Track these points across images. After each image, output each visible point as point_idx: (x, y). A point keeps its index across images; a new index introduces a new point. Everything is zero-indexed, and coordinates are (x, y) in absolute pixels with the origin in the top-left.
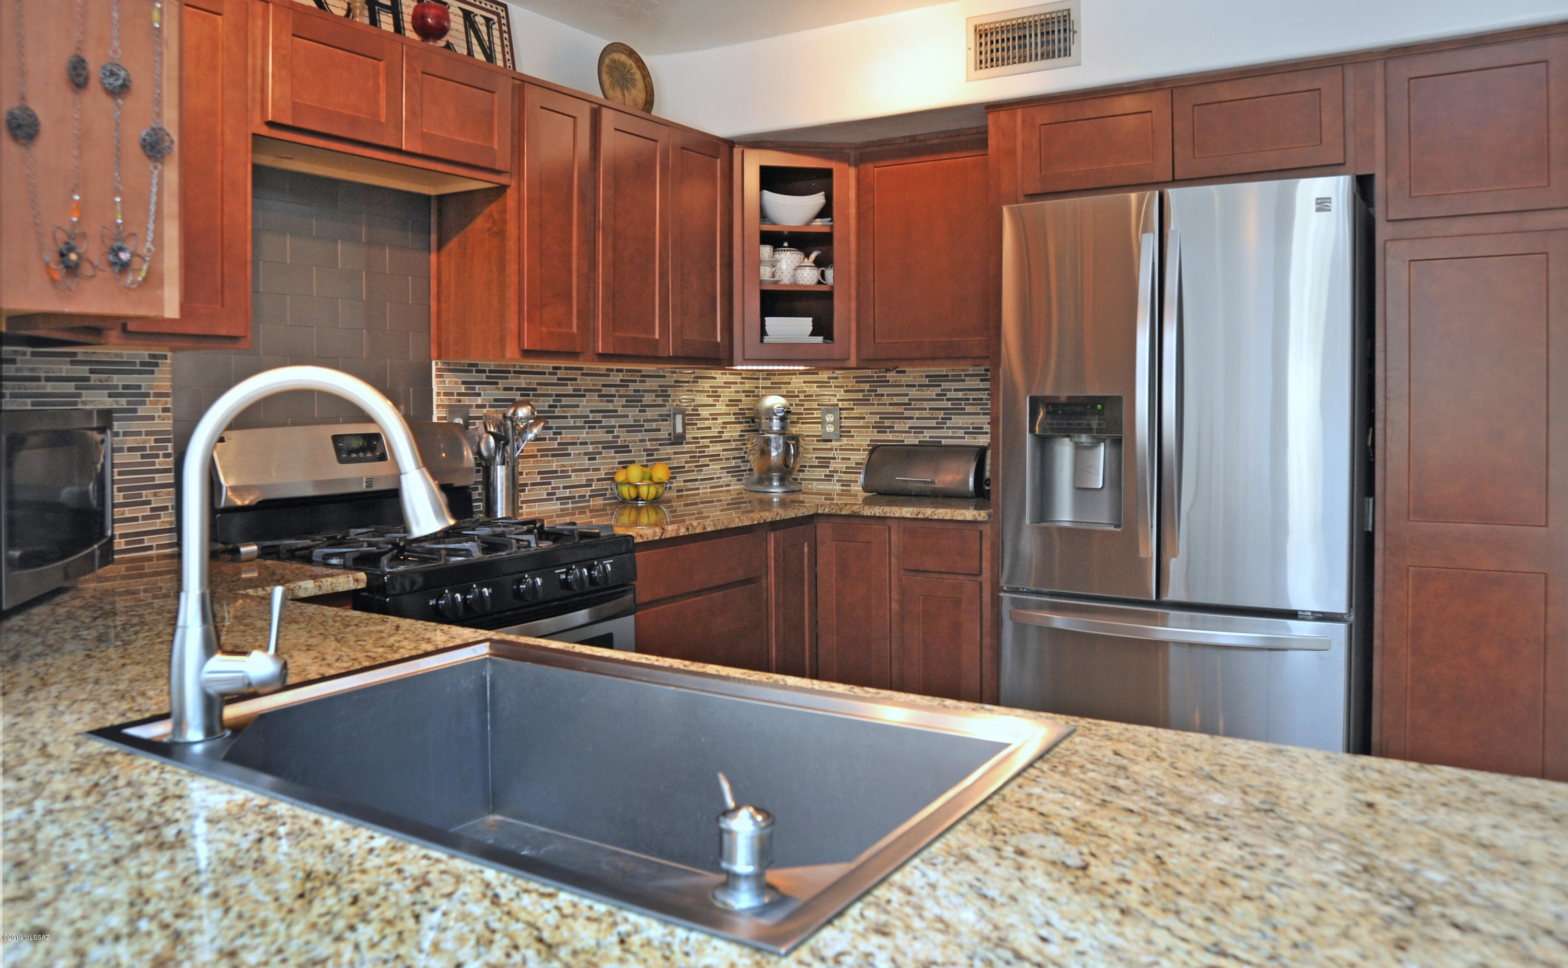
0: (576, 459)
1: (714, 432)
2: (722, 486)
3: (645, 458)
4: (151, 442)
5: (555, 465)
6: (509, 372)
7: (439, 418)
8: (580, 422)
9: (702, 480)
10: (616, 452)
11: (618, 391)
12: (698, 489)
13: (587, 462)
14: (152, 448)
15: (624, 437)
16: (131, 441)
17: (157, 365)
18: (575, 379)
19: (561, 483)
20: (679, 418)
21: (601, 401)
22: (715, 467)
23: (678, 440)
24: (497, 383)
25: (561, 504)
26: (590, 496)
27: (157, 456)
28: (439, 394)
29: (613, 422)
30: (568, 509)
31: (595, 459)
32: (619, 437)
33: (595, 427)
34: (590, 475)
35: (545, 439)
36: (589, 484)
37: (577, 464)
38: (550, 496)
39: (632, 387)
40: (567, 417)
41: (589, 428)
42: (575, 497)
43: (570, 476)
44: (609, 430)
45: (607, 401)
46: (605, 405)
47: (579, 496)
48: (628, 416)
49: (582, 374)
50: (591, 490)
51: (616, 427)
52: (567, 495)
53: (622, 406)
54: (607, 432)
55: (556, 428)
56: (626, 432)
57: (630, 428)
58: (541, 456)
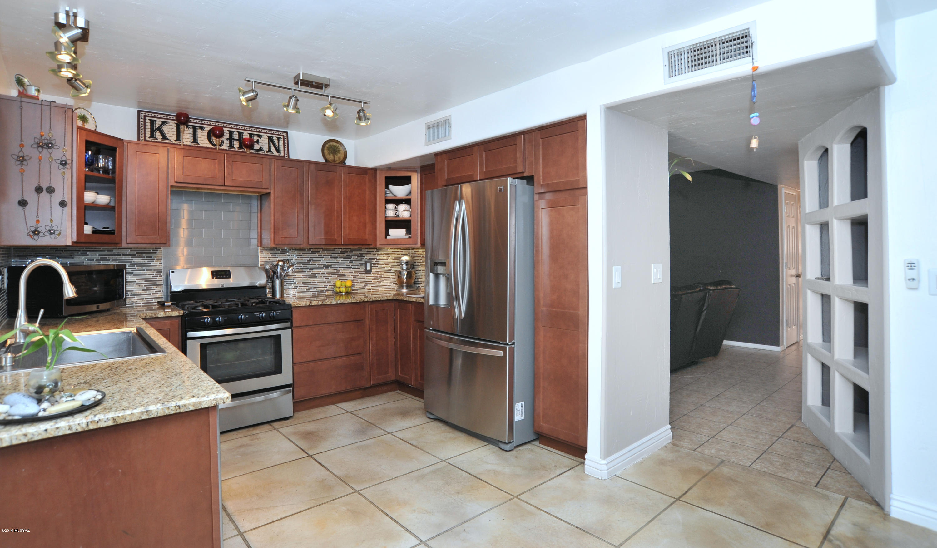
0: (320, 278)
1: (387, 269)
2: (391, 288)
3: (352, 278)
4: (155, 272)
5: (310, 280)
7: (261, 265)
8: (322, 266)
9: (380, 286)
10: (338, 276)
11: (339, 255)
12: (379, 289)
13: (325, 279)
14: (156, 274)
15: (342, 271)
16: (149, 272)
17: (157, 250)
18: (320, 252)
19: (313, 286)
20: (368, 265)
21: (331, 259)
22: (387, 282)
23: (369, 272)
24: (285, 254)
25: (313, 293)
26: (326, 291)
27: (158, 276)
28: (261, 258)
29: (337, 266)
30: (316, 295)
31: (328, 278)
32: (340, 271)
33: (328, 268)
34: (326, 284)
35: (306, 272)
36: (325, 287)
37: (320, 280)
38: (308, 290)
39: (346, 254)
40: (316, 265)
41: (325, 268)
42: (319, 291)
43: (317, 284)
44: (335, 268)
45: (334, 259)
46: (333, 260)
47: (321, 291)
48: (344, 264)
49: (323, 250)
50: (326, 289)
51: (338, 268)
52: (316, 290)
53: (341, 261)
54: (334, 269)
55: (311, 268)
56: (343, 269)
57: (344, 268)
58: (304, 277)
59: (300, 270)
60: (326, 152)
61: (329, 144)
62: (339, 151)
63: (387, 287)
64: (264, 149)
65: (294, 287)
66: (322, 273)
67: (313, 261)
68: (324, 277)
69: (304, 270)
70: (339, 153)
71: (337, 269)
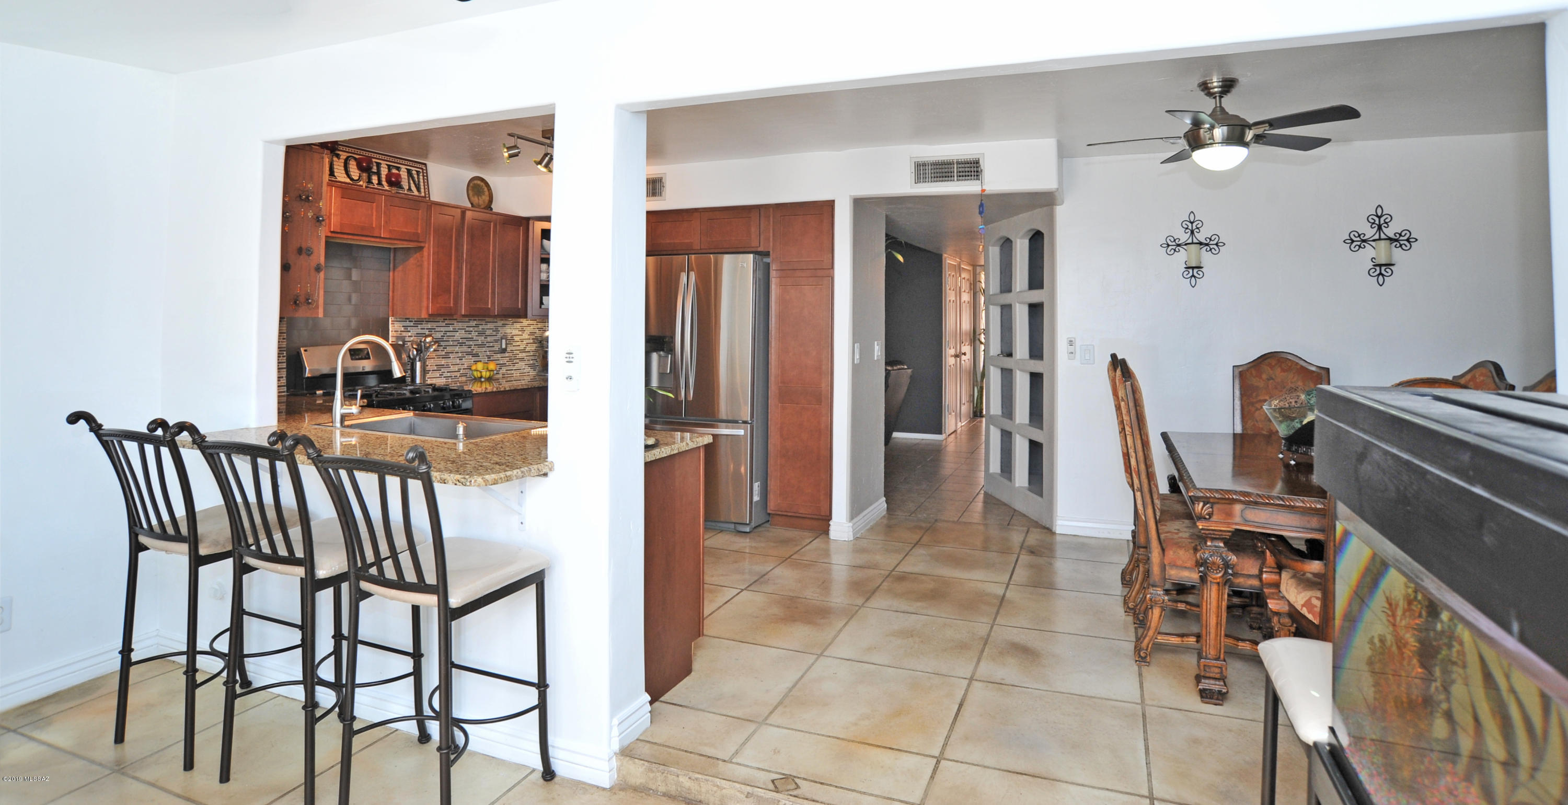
0: (453, 359)
1: (522, 347)
3: (486, 359)
5: (443, 362)
7: (392, 342)
8: (455, 343)
9: (515, 370)
10: (472, 357)
11: (473, 329)
12: (515, 373)
13: (458, 361)
15: (476, 350)
19: (446, 370)
20: (504, 341)
21: (466, 334)
22: (521, 365)
23: (504, 351)
26: (460, 376)
28: (392, 331)
29: (471, 343)
30: (449, 381)
31: (462, 360)
32: (473, 350)
33: (462, 346)
34: (459, 366)
36: (459, 370)
37: (454, 361)
38: (442, 375)
39: (481, 327)
40: (449, 341)
41: (460, 346)
42: (452, 377)
43: (450, 367)
44: (470, 346)
45: (468, 334)
46: (467, 336)
47: (454, 376)
48: (478, 340)
49: (457, 322)
50: (459, 373)
51: (472, 345)
52: (449, 375)
53: (476, 336)
54: (467, 347)
55: (443, 346)
56: (477, 347)
57: (479, 346)
58: (437, 358)
60: (471, 193)
61: (474, 183)
62: (485, 192)
63: (522, 371)
64: (404, 186)
66: (455, 352)
67: (447, 336)
68: (457, 357)
70: (485, 196)
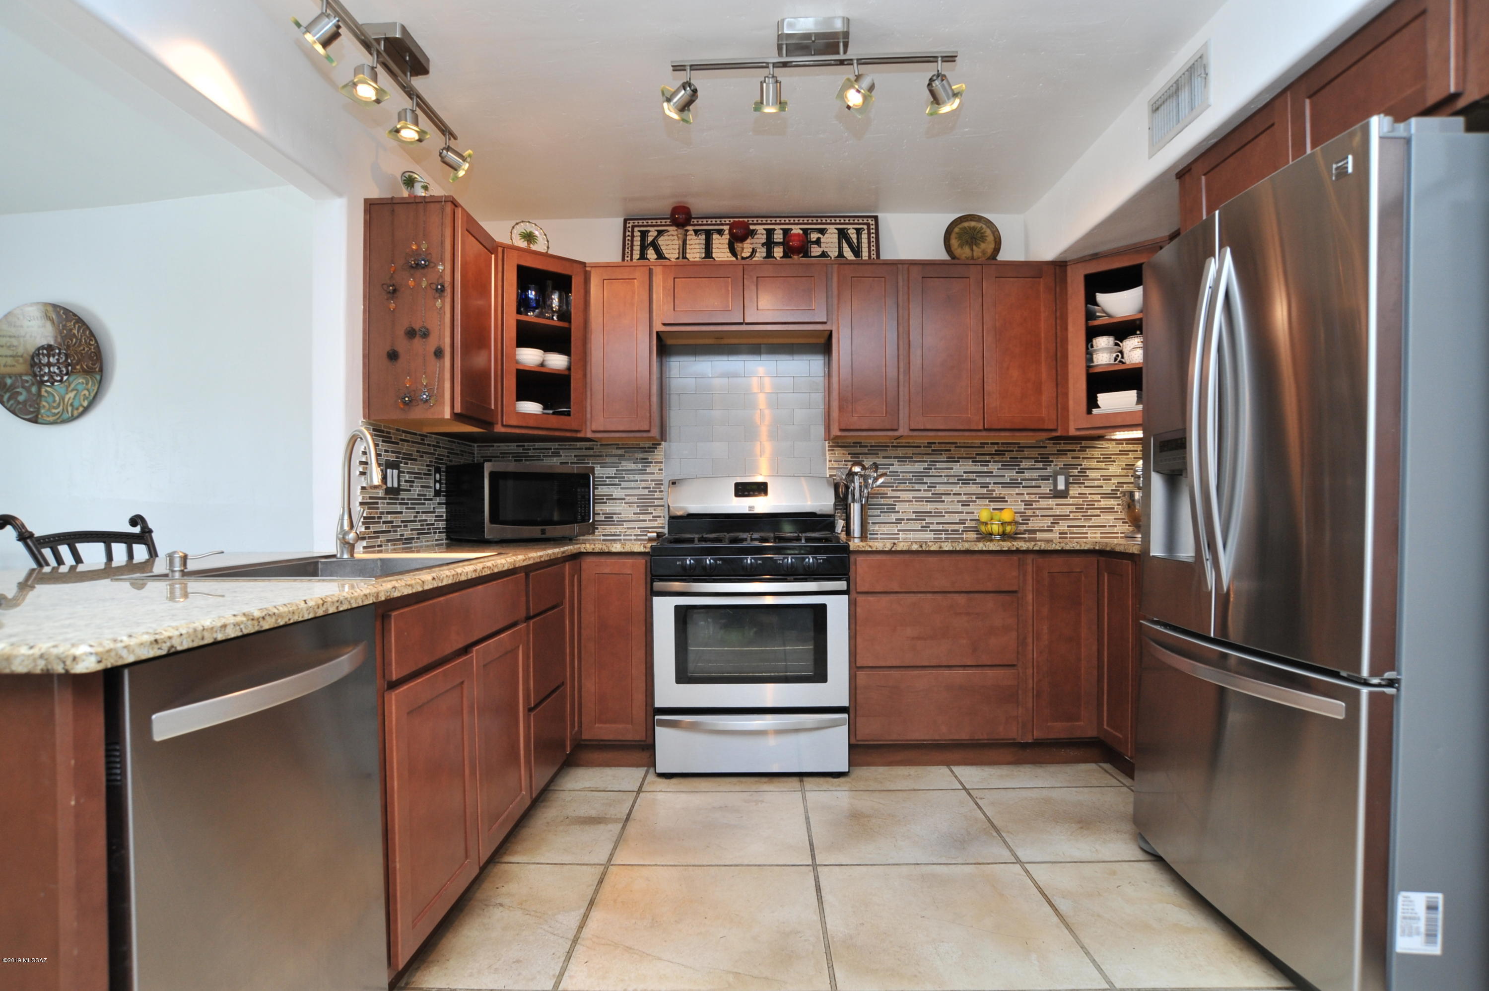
0: (950, 504)
1: (1107, 489)
2: (1117, 533)
3: (1023, 507)
4: (653, 485)
5: (929, 507)
6: (889, 446)
7: (831, 475)
8: (955, 480)
9: (1089, 527)
10: (989, 501)
11: (992, 458)
12: (1087, 533)
13: (960, 507)
14: (653, 488)
15: (998, 491)
16: (643, 484)
17: (656, 448)
18: (950, 450)
19: (935, 520)
20: (1061, 479)
21: (975, 465)
22: (1108, 519)
23: (1064, 494)
24: (878, 454)
25: (934, 534)
26: (962, 531)
27: (656, 492)
28: (830, 461)
29: (988, 480)
30: (941, 538)
31: (969, 505)
32: (994, 491)
33: (969, 484)
34: (963, 516)
35: (920, 490)
36: (962, 522)
37: (951, 508)
38: (924, 528)
39: (1008, 455)
40: (941, 476)
41: (962, 483)
42: (948, 531)
43: (944, 516)
45: (981, 465)
46: (979, 468)
47: (952, 531)
48: (1004, 476)
49: (956, 447)
50: (964, 527)
51: (990, 483)
52: (941, 528)
53: (998, 469)
54: (981, 487)
55: (931, 483)
56: (1002, 487)
57: (1005, 485)
58: (916, 501)
59: (908, 486)
60: (954, 243)
61: (960, 226)
62: (983, 238)
63: (1107, 530)
65: (896, 519)
66: (954, 494)
67: (935, 469)
68: (958, 502)
69: (917, 487)
70: (983, 242)
71: (988, 487)
